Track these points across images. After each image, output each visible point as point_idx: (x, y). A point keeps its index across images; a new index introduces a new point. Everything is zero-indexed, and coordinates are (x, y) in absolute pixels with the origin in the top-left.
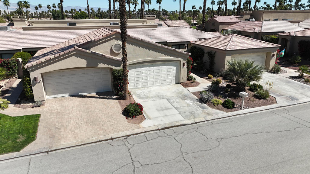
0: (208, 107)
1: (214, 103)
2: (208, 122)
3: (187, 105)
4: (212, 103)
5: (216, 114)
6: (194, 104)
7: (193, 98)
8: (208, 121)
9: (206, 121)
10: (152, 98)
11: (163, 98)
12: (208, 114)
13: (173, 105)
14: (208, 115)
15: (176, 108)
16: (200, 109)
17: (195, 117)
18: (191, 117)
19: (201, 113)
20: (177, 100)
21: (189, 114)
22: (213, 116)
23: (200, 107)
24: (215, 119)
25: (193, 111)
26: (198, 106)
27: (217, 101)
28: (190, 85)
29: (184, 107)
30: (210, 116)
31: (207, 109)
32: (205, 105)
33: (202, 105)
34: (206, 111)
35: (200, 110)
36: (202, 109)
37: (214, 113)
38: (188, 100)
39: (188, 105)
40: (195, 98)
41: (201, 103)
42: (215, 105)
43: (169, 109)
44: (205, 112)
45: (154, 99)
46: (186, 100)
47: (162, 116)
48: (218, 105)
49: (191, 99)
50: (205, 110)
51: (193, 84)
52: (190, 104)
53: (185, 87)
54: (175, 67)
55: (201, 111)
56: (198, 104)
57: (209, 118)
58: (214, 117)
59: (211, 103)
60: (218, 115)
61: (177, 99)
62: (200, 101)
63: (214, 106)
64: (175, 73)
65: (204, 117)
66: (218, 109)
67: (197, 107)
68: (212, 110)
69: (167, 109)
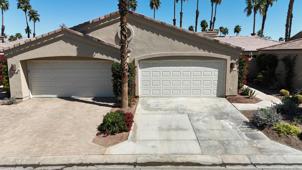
0: (265, 136)
1: (280, 131)
2: (254, 167)
3: (220, 128)
4: (275, 130)
5: (282, 153)
6: (236, 128)
7: (238, 119)
8: (255, 165)
9: (252, 164)
10: (165, 110)
11: (183, 113)
12: (261, 150)
13: (194, 124)
14: (258, 153)
15: (196, 131)
16: (246, 138)
17: (226, 152)
18: (218, 152)
19: (245, 147)
20: (206, 119)
21: (216, 143)
22: (271, 157)
23: (246, 135)
24: (275, 164)
25: (227, 140)
26: (244, 133)
27: (287, 127)
28: (242, 101)
29: (212, 130)
30: (262, 156)
31: (260, 141)
32: (260, 132)
33: (252, 132)
34: (257, 144)
35: (244, 139)
36: (249, 139)
37: (276, 151)
38: (227, 121)
39: (224, 128)
40: (241, 119)
41: (252, 128)
42: (282, 134)
43: (181, 129)
44: (255, 145)
45: (168, 112)
46: (222, 121)
47: (160, 140)
48: (289, 136)
49: (235, 119)
50: (255, 141)
51: (247, 100)
52: (228, 128)
53: (231, 103)
54: (217, 70)
55: (246, 142)
56: (245, 129)
57: (259, 159)
58: (275, 158)
59: (273, 130)
60: (284, 156)
61: (207, 116)
62: (250, 125)
63: (280, 136)
64: (217, 79)
65: (248, 156)
66: (289, 143)
67: (240, 134)
68: (273, 144)
69: (178, 129)
